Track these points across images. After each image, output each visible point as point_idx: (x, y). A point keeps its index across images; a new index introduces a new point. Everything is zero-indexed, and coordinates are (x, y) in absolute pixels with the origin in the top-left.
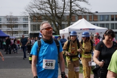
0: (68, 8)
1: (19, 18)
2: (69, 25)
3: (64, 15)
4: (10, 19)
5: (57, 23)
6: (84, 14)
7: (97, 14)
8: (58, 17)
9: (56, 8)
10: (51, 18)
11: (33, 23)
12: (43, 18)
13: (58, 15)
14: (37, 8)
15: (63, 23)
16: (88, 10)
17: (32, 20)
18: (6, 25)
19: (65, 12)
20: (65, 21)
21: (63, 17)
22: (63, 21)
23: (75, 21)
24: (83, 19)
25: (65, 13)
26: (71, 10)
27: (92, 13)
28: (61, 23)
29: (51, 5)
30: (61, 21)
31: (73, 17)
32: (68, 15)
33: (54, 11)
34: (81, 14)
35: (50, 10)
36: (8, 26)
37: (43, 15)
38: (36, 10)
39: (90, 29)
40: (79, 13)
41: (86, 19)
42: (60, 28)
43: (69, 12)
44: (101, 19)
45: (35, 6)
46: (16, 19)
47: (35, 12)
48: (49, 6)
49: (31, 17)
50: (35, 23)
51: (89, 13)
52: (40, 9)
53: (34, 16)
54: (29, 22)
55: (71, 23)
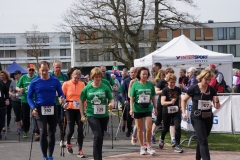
0: (150, 14)
1: (50, 36)
2: (154, 48)
3: (143, 28)
4: (33, 38)
5: (128, 46)
6: (184, 26)
7: (210, 26)
8: (131, 34)
9: (126, 14)
10: (117, 35)
11: (80, 47)
12: (100, 35)
13: (131, 29)
14: (87, 15)
15: (141, 45)
16: (192, 17)
17: (78, 40)
18: (24, 51)
19: (144, 22)
20: (146, 42)
21: (141, 33)
22: (142, 40)
23: (167, 41)
24: (183, 36)
25: (146, 25)
26: (157, 19)
27: (200, 24)
28: (137, 45)
29: (116, 10)
30: (137, 41)
31: (161, 33)
32: (152, 28)
33: (122, 21)
34: (178, 27)
35: (113, 18)
36: (30, 53)
37: (99, 30)
38: (86, 20)
39: (197, 57)
40: (174, 24)
41: (188, 36)
42: (135, 56)
43: (153, 22)
44: (221, 36)
45: (82, 12)
46: (45, 39)
47: (85, 23)
48: (111, 11)
49: (75, 35)
50: (83, 47)
51: (195, 24)
52: (95, 17)
53: (83, 32)
54: (72, 44)
55: (158, 45)
